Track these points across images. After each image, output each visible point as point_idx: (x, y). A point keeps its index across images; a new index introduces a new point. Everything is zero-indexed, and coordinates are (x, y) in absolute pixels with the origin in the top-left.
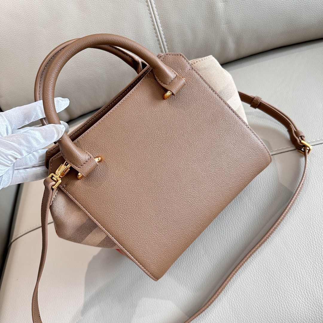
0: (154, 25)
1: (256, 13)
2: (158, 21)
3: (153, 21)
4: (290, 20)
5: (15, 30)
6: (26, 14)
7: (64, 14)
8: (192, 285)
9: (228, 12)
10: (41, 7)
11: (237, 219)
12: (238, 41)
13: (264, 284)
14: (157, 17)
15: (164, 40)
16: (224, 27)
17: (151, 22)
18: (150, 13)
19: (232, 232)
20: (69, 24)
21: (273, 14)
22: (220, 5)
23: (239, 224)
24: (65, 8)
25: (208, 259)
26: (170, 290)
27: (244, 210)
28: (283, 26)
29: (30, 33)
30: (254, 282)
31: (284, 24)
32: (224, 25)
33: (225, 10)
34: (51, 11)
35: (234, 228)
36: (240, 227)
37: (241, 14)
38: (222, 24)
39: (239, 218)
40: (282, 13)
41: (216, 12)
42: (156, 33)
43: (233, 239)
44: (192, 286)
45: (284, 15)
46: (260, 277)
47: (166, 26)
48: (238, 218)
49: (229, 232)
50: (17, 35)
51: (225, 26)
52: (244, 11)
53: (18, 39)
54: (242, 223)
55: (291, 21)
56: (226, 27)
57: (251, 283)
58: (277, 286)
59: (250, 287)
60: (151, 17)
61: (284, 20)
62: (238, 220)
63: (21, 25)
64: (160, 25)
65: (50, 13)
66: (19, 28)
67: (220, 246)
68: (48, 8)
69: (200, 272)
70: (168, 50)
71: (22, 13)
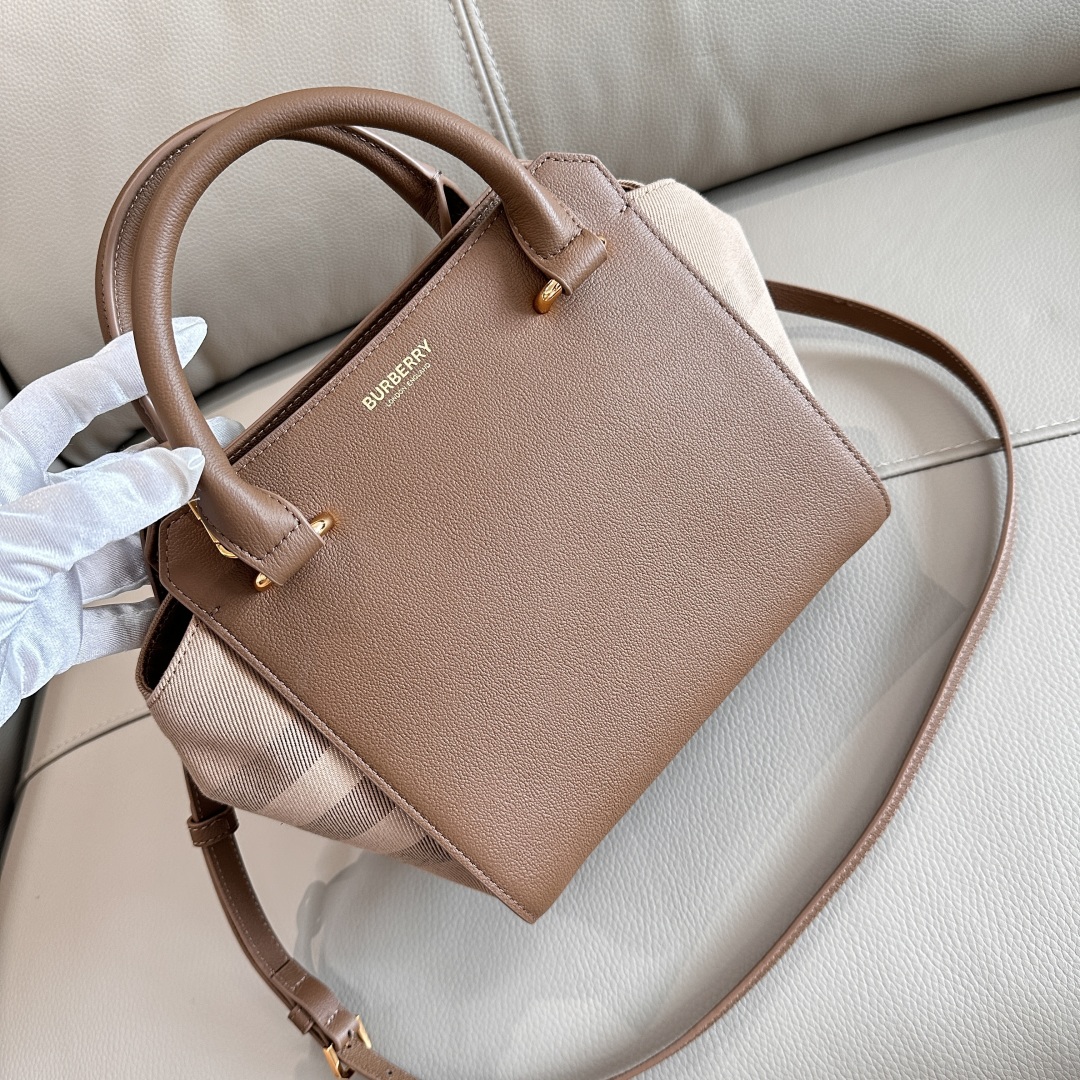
0: (472, 63)
1: (812, 14)
2: (487, 48)
3: (468, 50)
4: (930, 33)
5: (22, 92)
6: (59, 38)
7: (178, 34)
8: (582, 910)
9: (718, 13)
10: (104, 14)
12: (756, 111)
14: (483, 35)
15: (508, 111)
16: (703, 63)
17: (462, 52)
18: (460, 24)
19: (713, 739)
20: (196, 67)
21: (870, 15)
23: (737, 713)
24: (182, 14)
25: (633, 827)
26: (510, 926)
28: (904, 55)
29: (71, 100)
31: (908, 49)
32: (706, 58)
33: (708, 8)
34: (137, 26)
35: (720, 725)
36: (738, 721)
37: (760, 17)
38: (700, 53)
40: (899, 12)
41: (678, 13)
42: (481, 88)
43: (714, 761)
44: (579, 913)
45: (907, 18)
47: (513, 66)
50: (31, 107)
51: (709, 60)
52: (771, 9)
53: (35, 119)
54: (745, 708)
55: (933, 36)
56: (711, 62)
58: (853, 913)
60: (464, 37)
61: (908, 36)
62: (733, 701)
63: (42, 74)
64: (491, 62)
65: (133, 31)
66: (37, 84)
67: (672, 785)
68: (126, 15)
69: (607, 869)
70: (523, 144)
71: (44, 36)
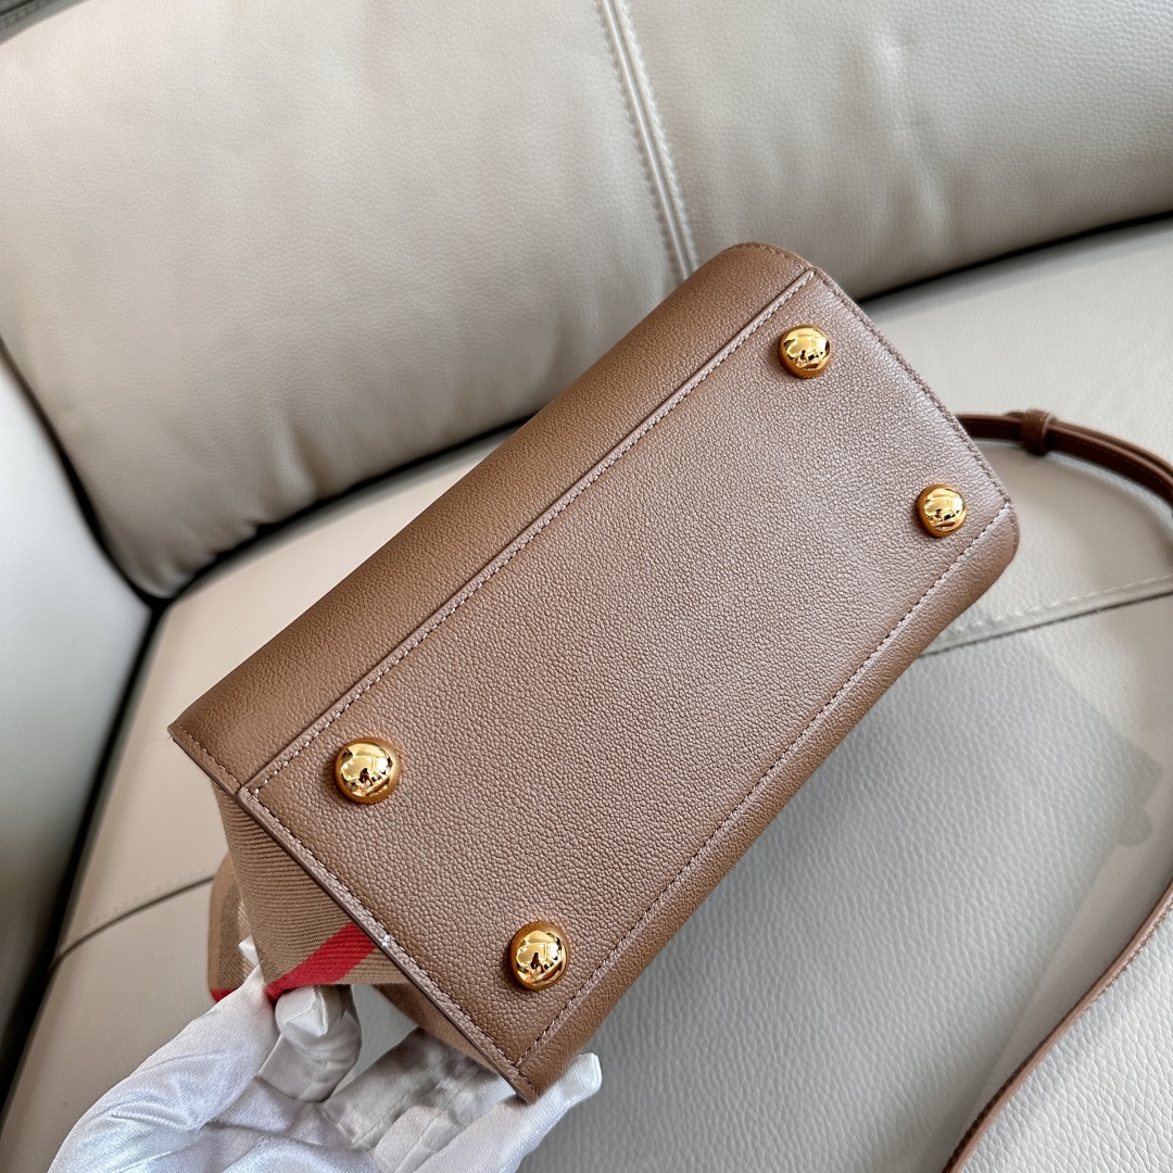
0: (637, 134)
1: (1028, 84)
2: (655, 119)
3: (633, 120)
4: (1162, 110)
8: (786, 1144)
9: (920, 81)
11: (978, 865)
12: (959, 192)
13: (1107, 1147)
14: (651, 104)
15: (675, 189)
16: (902, 136)
17: (627, 122)
18: (625, 91)
19: (958, 920)
21: (1093, 88)
22: (888, 54)
23: (988, 887)
25: (853, 1034)
26: (688, 1163)
27: (1008, 827)
28: (1131, 134)
30: (1062, 1140)
31: (1135, 127)
32: (904, 133)
33: (908, 76)
35: (967, 901)
36: (991, 897)
37: (968, 87)
38: (897, 126)
39: (985, 859)
40: (1127, 84)
41: (874, 81)
42: (646, 163)
43: (960, 949)
44: (783, 1148)
45: (1136, 92)
46: (1086, 1118)
47: (683, 137)
48: (981, 862)
49: (943, 921)
51: (908, 135)
52: (981, 78)
54: (999, 880)
55: (1165, 114)
56: (910, 137)
57: (1047, 1143)
59: (1044, 1159)
60: (629, 106)
61: (1136, 112)
62: (982, 870)
64: (659, 133)
67: (905, 979)
69: (820, 1090)
70: (691, 228)
